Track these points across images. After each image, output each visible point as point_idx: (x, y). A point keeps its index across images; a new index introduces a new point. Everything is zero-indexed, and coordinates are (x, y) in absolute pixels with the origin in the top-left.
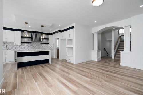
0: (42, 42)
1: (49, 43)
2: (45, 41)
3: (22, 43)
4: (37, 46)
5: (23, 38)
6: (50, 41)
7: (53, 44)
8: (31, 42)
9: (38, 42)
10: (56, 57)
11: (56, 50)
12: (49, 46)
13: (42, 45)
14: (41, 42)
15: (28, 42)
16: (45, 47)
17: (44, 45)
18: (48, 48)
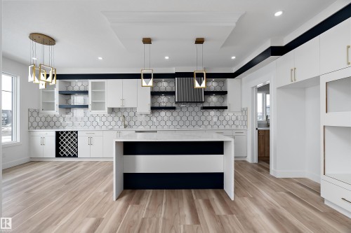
0: (206, 105)
1: (226, 108)
2: (213, 100)
3: (153, 109)
4: (191, 118)
5: (156, 97)
6: (230, 100)
7: (244, 111)
8: (174, 105)
9: (194, 105)
10: (256, 160)
11: (256, 133)
12: (227, 118)
13: (206, 113)
14: (201, 105)
15: (169, 105)
16: (215, 119)
17: (212, 113)
18: (225, 123)
